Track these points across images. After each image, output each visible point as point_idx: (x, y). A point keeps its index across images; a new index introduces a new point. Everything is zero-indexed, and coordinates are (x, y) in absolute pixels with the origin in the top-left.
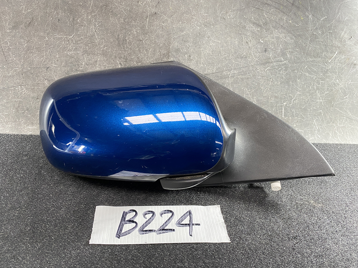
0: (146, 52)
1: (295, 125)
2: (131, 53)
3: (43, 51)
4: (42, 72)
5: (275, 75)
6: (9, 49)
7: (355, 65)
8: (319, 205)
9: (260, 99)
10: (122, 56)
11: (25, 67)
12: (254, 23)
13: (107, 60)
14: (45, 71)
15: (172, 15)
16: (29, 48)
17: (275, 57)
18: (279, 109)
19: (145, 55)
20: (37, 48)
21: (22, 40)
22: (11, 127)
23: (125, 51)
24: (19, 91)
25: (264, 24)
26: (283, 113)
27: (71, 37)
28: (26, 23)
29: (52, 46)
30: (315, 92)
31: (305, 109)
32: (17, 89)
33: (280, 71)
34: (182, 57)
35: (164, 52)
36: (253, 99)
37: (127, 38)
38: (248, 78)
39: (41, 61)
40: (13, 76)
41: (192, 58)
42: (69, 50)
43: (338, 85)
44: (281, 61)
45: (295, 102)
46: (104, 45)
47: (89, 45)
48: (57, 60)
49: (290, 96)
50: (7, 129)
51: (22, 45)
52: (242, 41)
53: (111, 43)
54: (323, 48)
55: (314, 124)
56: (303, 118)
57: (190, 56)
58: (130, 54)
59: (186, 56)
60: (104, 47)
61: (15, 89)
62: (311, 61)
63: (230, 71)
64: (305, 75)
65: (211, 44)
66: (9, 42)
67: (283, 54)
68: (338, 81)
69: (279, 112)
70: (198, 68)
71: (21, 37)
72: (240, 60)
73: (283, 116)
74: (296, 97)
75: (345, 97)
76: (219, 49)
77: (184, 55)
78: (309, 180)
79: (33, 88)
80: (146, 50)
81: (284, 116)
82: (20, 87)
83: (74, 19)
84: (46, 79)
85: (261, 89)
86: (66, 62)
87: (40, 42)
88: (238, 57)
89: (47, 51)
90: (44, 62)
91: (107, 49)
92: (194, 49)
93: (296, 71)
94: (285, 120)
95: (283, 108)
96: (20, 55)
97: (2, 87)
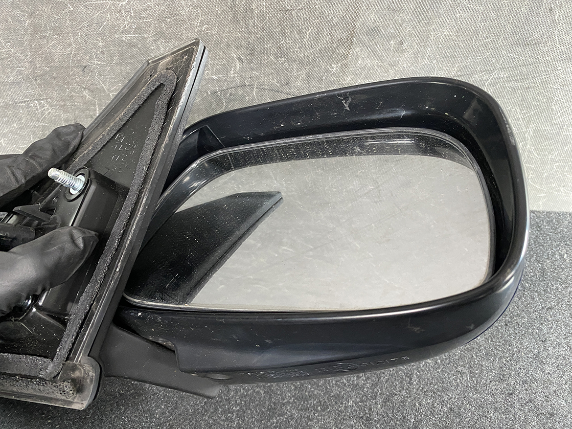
0: (297, 36)
2: (262, 38)
3: (68, 33)
4: (74, 74)
10: (244, 43)
11: (38, 65)
14: (81, 73)
16: (36, 29)
19: (295, 41)
20: (54, 29)
21: (18, 12)
23: (250, 33)
24: (37, 110)
27: (124, 3)
29: (85, 24)
32: (32, 105)
35: (339, 34)
37: (254, 6)
38: (527, 88)
39: (69, 55)
40: (19, 83)
41: (405, 46)
42: (126, 32)
46: (202, 22)
47: (168, 20)
48: (102, 52)
51: (20, 22)
53: (218, 16)
57: (401, 43)
58: (261, 40)
59: (392, 42)
61: (28, 106)
63: (490, 72)
65: (458, 15)
72: (519, 49)
77: (389, 41)
79: (62, 103)
80: (300, 32)
82: (37, 102)
84: (85, 89)
85: (552, 109)
86: (121, 55)
87: (57, 15)
88: (518, 44)
89: (75, 34)
90: (75, 55)
91: (207, 29)
92: (414, 27)
96: (21, 43)
97: (1, 102)
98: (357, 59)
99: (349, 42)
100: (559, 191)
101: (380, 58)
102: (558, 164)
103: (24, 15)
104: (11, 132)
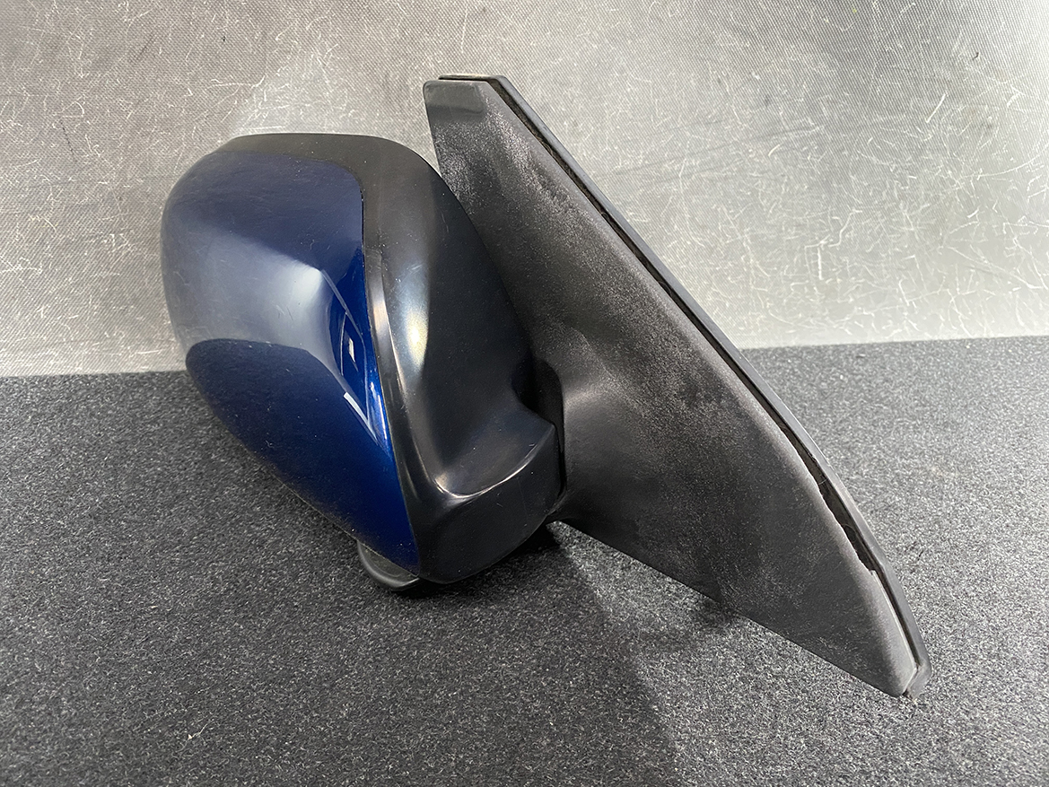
1: (851, 300)
3: (179, 127)
5: (795, 166)
6: (84, 128)
7: (990, 127)
8: (953, 474)
9: (760, 232)
11: (129, 176)
12: (735, 29)
15: (526, 15)
16: (139, 123)
17: (792, 118)
18: (809, 258)
20: (163, 122)
21: (121, 100)
22: (88, 356)
23: (405, 118)
24: (111, 249)
25: (760, 30)
26: (820, 267)
27: (257, 85)
28: (131, 51)
29: (205, 114)
30: (897, 206)
31: (874, 255)
32: (106, 241)
33: (806, 153)
36: (742, 234)
37: (409, 82)
38: (726, 178)
40: (94, 206)
41: (580, 128)
42: (254, 123)
43: (952, 182)
44: (808, 128)
45: (847, 236)
46: (348, 105)
47: (308, 105)
49: (833, 221)
50: (77, 363)
51: (121, 113)
52: (707, 79)
53: (368, 96)
54: (911, 85)
55: (900, 291)
56: (872, 279)
57: (576, 125)
59: (565, 123)
60: (348, 108)
61: (99, 244)
62: (882, 124)
63: (679, 159)
64: (868, 161)
65: (629, 90)
66: (85, 106)
67: (813, 109)
68: (950, 172)
69: (810, 265)
70: (597, 156)
71: (119, 92)
72: (702, 129)
73: (820, 277)
74: (851, 222)
75: (969, 217)
76: (650, 103)
77: (562, 122)
78: (914, 422)
81: (823, 275)
82: (113, 236)
83: (264, 34)
85: (761, 205)
87: (172, 103)
88: (699, 123)
89: (189, 129)
90: (183, 159)
91: (354, 114)
92: (586, 105)
93: (846, 153)
94: (826, 286)
95: (819, 255)
96: (115, 143)
97: (61, 238)
100: (808, 323)
102: (793, 284)
103: (128, 105)
104: (61, 291)
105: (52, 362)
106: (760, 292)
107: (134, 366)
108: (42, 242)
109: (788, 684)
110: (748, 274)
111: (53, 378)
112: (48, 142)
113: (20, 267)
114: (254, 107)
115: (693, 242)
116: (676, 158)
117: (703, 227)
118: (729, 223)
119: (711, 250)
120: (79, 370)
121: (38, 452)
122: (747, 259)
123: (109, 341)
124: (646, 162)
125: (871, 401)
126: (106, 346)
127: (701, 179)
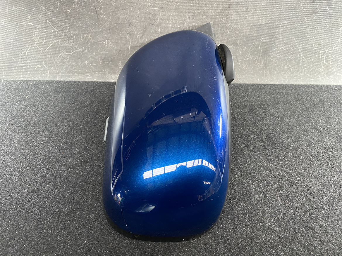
0: (211, 7)
1: (335, 70)
3: (127, 8)
4: (125, 27)
5: (320, 24)
6: (101, 8)
9: (305, 46)
10: (191, 10)
11: (112, 23)
13: (178, 15)
14: (128, 26)
16: (116, 7)
17: (321, 7)
18: (321, 55)
19: (210, 9)
20: (123, 7)
22: (98, 76)
24: (106, 45)
26: (325, 59)
33: (325, 20)
34: (241, 9)
35: (226, 5)
36: (299, 46)
38: (296, 28)
39: (125, 18)
40: (102, 32)
41: (249, 10)
42: (149, 7)
44: (326, 11)
45: (336, 48)
47: (165, 2)
48: (138, 17)
49: (331, 43)
51: (111, 4)
57: (247, 9)
58: (198, 9)
59: (244, 8)
60: (177, 3)
61: (103, 43)
63: (281, 21)
66: (102, 2)
67: (329, 4)
69: (321, 58)
70: (253, 19)
72: (290, 11)
73: (324, 62)
74: (338, 44)
76: (273, 2)
77: (243, 8)
79: (117, 41)
80: (212, 5)
81: (326, 61)
82: (107, 41)
84: (128, 33)
85: (307, 37)
86: (145, 17)
87: (126, 1)
88: (289, 9)
91: (179, 5)
93: (339, 20)
94: (326, 65)
95: (325, 54)
96: (109, 13)
97: (93, 41)
98: (232, 16)
99: (228, 8)
100: (318, 77)
101: (240, 15)
102: (315, 64)
104: (91, 57)
105: (88, 78)
106: (303, 66)
107: (110, 80)
108: (88, 42)
109: (302, 183)
110: (299, 60)
111: (89, 82)
112: (91, 13)
113: (81, 49)
114: (149, 3)
115: (282, 49)
116: (279, 21)
117: (286, 44)
118: (295, 43)
119: (288, 52)
120: (95, 80)
121: (87, 102)
122: (300, 55)
123: (104, 72)
124: (269, 22)
125: (337, 103)
126: (103, 74)
127: (287, 28)
